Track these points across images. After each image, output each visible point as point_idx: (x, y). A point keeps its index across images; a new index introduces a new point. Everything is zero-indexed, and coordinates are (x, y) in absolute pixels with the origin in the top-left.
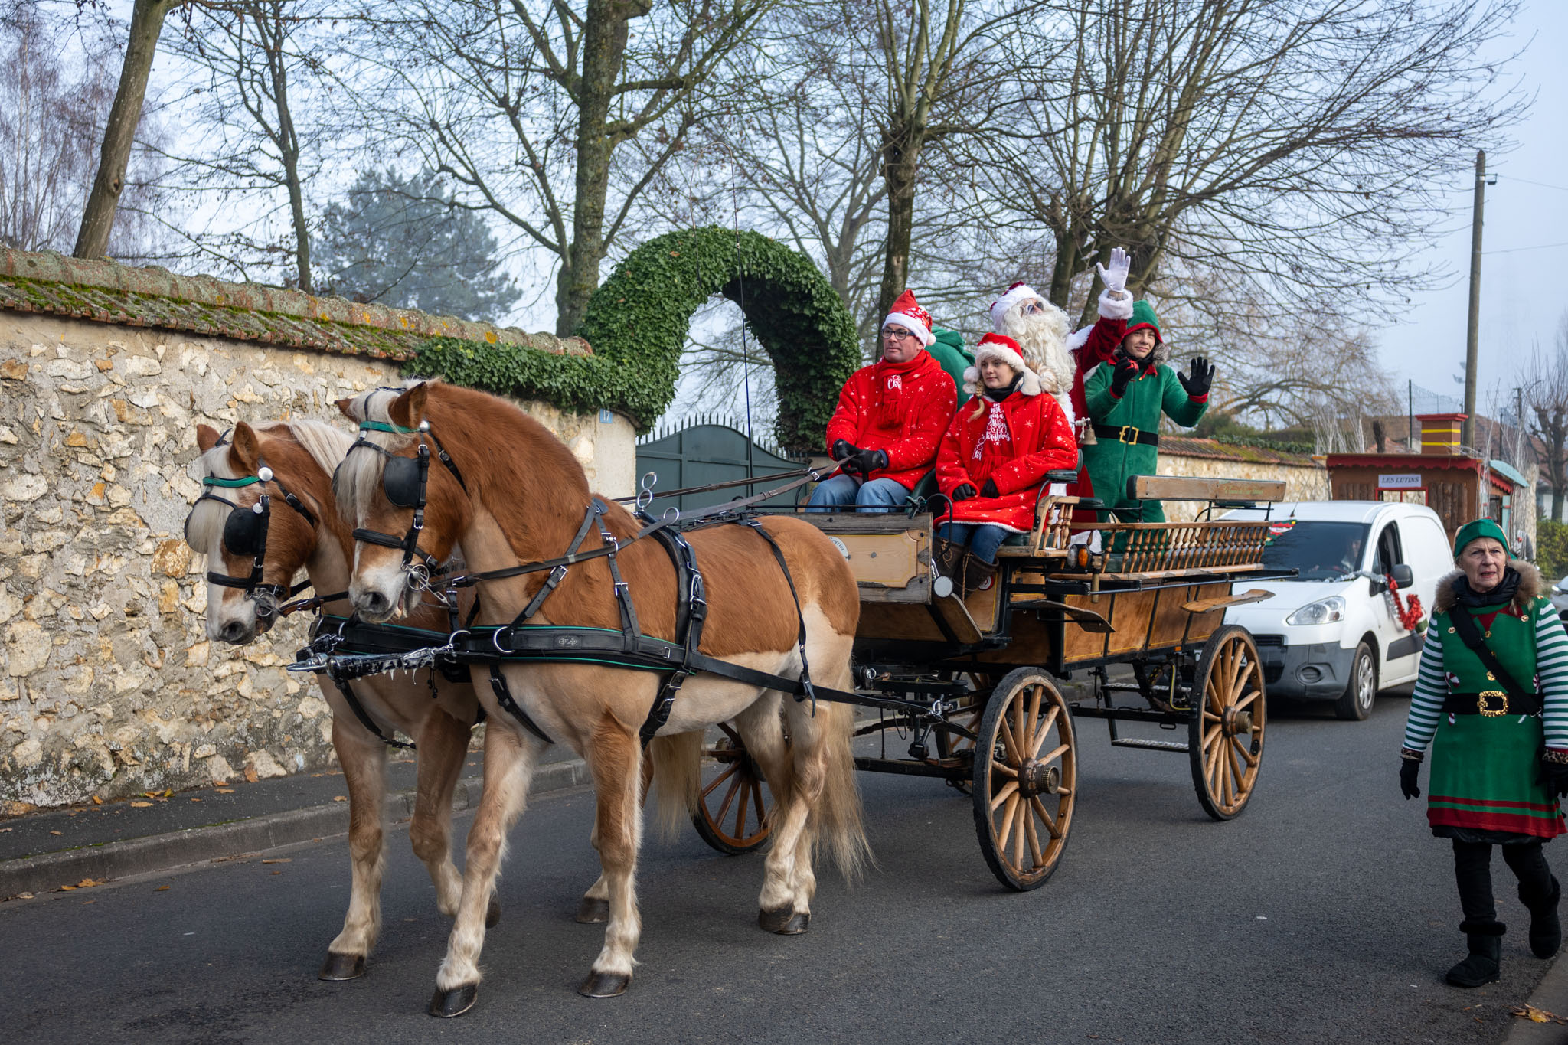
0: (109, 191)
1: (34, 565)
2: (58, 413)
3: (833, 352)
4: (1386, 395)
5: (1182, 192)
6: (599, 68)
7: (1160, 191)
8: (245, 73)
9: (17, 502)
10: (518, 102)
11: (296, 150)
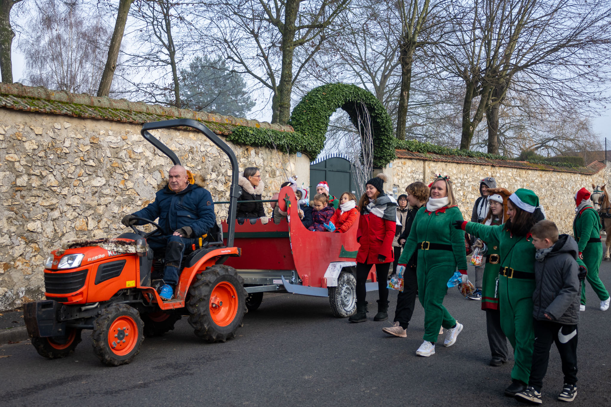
0: (111, 69)
1: (101, 209)
2: (109, 155)
3: (382, 130)
4: (596, 143)
5: (516, 65)
6: (291, 20)
7: (507, 65)
8: (155, 22)
9: (95, 187)
10: (258, 32)
11: (174, 51)
